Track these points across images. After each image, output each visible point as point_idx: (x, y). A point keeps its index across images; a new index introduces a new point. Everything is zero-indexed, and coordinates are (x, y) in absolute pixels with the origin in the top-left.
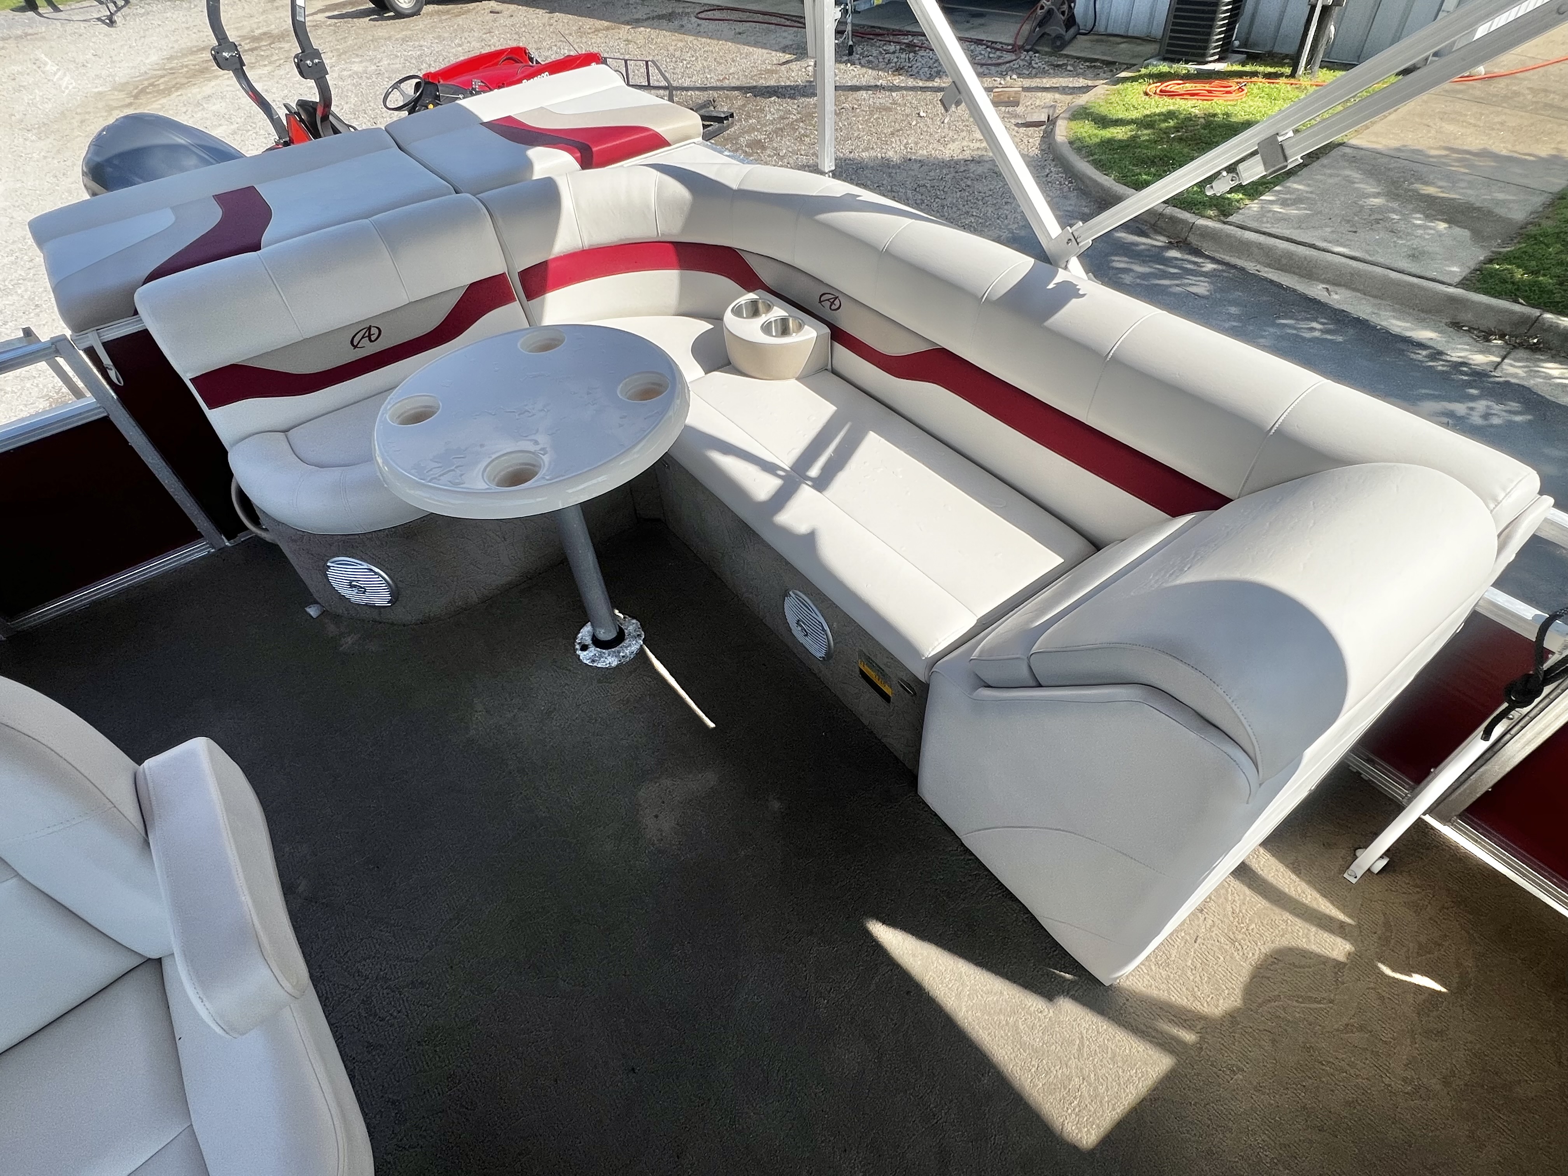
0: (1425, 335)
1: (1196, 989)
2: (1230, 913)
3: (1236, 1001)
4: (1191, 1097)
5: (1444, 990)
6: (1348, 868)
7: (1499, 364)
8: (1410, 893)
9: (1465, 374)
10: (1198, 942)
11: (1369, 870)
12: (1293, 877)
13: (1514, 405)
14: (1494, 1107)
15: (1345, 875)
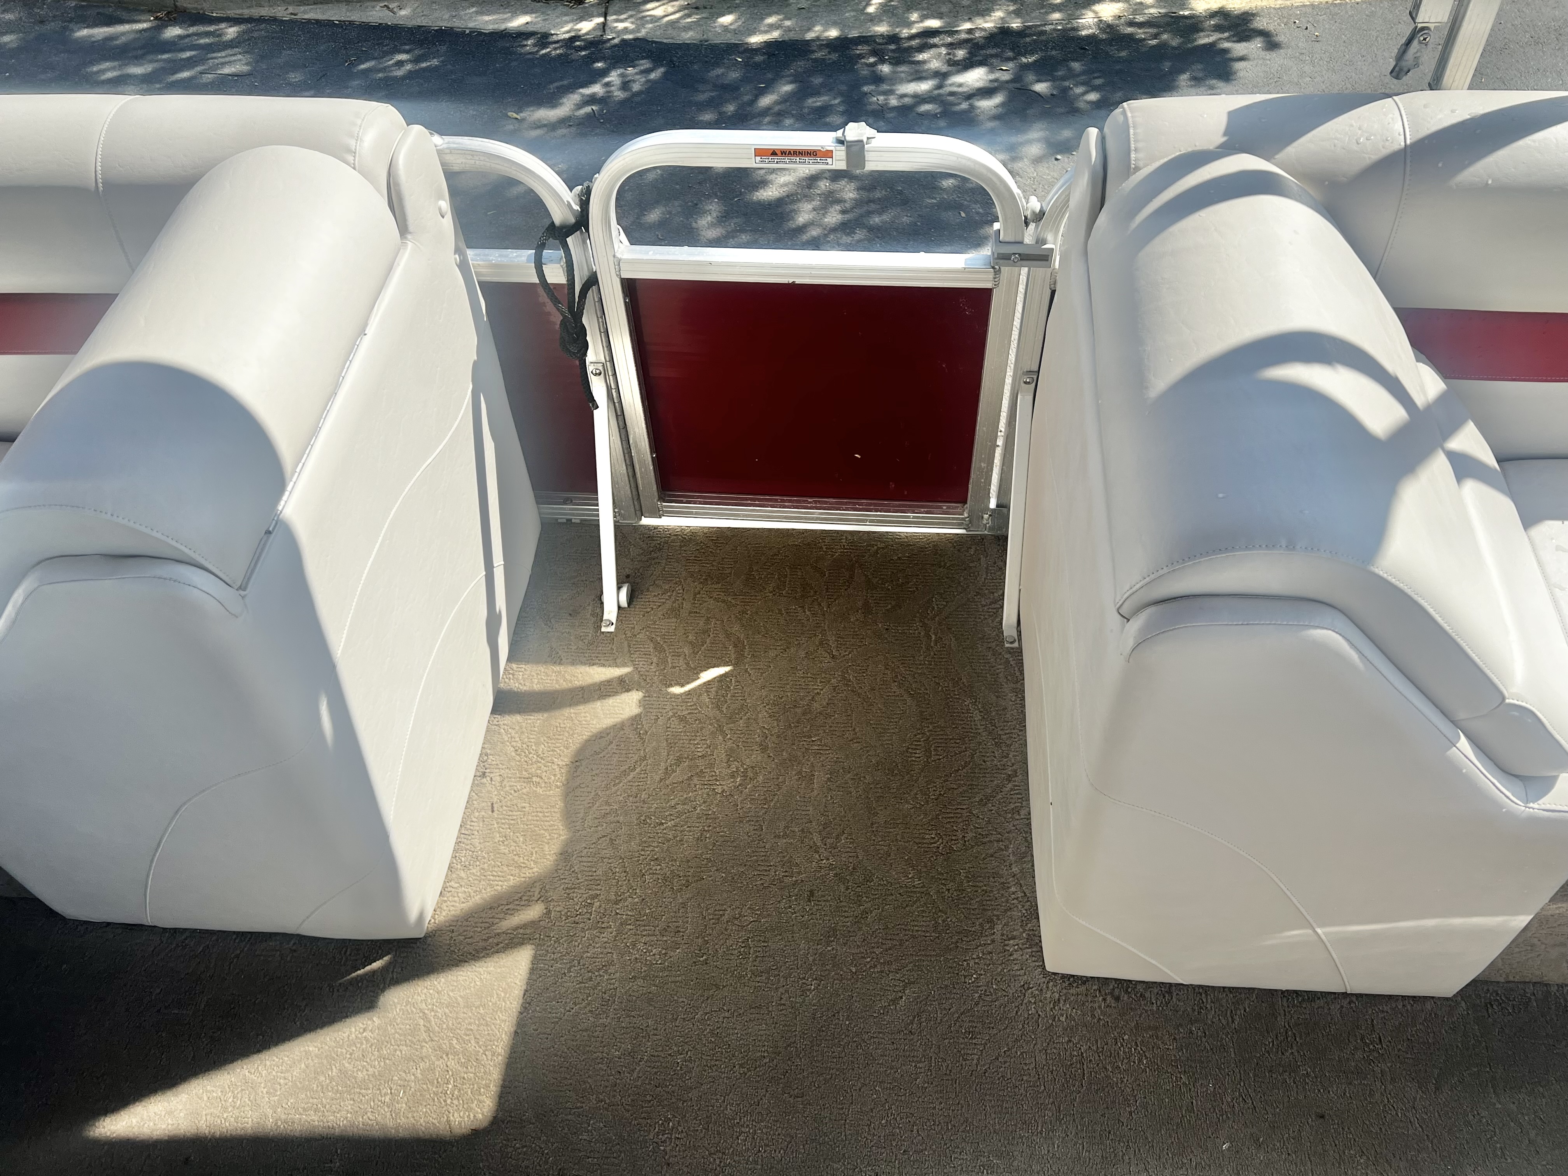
0: (520, 21)
1: (516, 858)
2: (513, 754)
3: (560, 835)
4: (561, 968)
5: (727, 669)
6: (602, 620)
7: (604, 25)
8: (664, 603)
9: (581, 48)
10: (495, 809)
11: (619, 607)
12: (557, 668)
13: (645, 64)
14: (805, 737)
15: (603, 629)
